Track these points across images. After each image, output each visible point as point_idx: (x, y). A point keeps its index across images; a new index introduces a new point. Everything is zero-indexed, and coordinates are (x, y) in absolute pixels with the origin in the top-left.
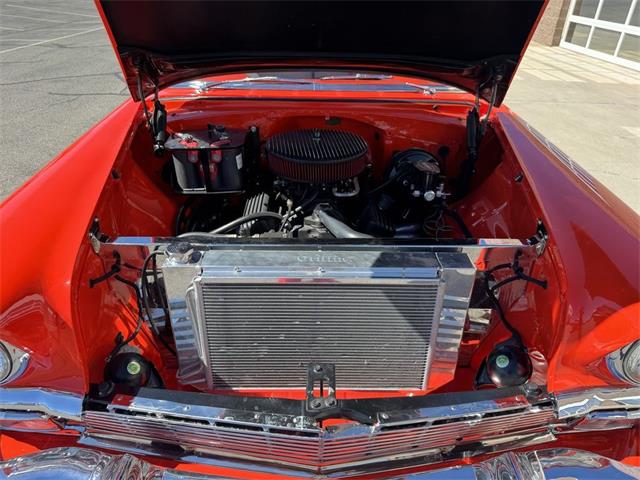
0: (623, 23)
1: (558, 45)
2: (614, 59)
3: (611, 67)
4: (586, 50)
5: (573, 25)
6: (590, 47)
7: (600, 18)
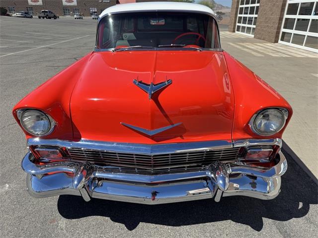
0: (306, 31)
1: (277, 42)
2: (303, 47)
3: (302, 51)
4: (290, 44)
5: (284, 33)
6: (292, 43)
7: (295, 29)
